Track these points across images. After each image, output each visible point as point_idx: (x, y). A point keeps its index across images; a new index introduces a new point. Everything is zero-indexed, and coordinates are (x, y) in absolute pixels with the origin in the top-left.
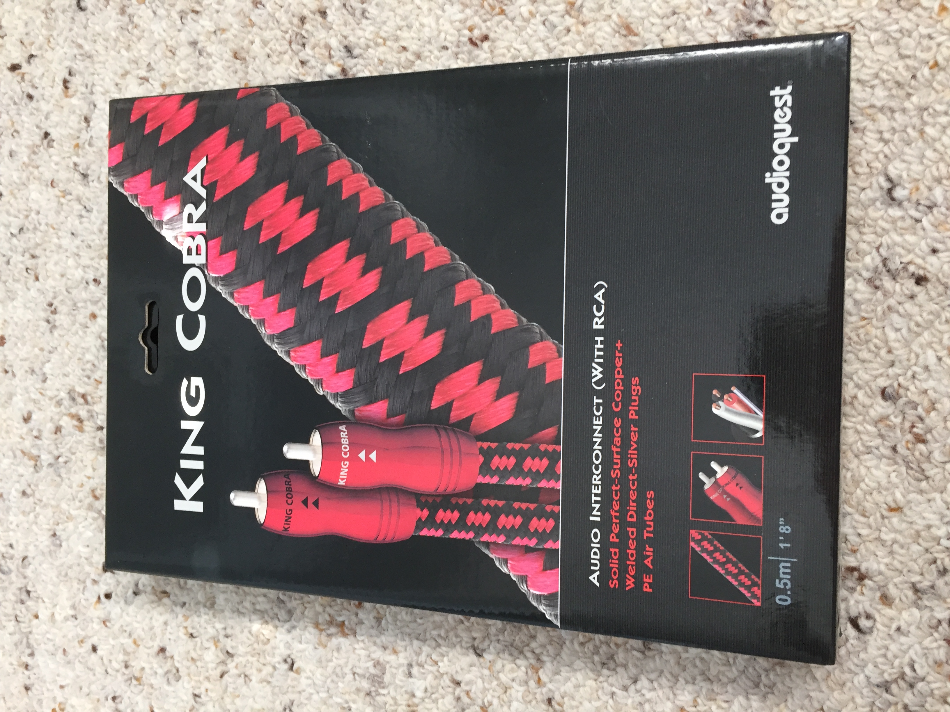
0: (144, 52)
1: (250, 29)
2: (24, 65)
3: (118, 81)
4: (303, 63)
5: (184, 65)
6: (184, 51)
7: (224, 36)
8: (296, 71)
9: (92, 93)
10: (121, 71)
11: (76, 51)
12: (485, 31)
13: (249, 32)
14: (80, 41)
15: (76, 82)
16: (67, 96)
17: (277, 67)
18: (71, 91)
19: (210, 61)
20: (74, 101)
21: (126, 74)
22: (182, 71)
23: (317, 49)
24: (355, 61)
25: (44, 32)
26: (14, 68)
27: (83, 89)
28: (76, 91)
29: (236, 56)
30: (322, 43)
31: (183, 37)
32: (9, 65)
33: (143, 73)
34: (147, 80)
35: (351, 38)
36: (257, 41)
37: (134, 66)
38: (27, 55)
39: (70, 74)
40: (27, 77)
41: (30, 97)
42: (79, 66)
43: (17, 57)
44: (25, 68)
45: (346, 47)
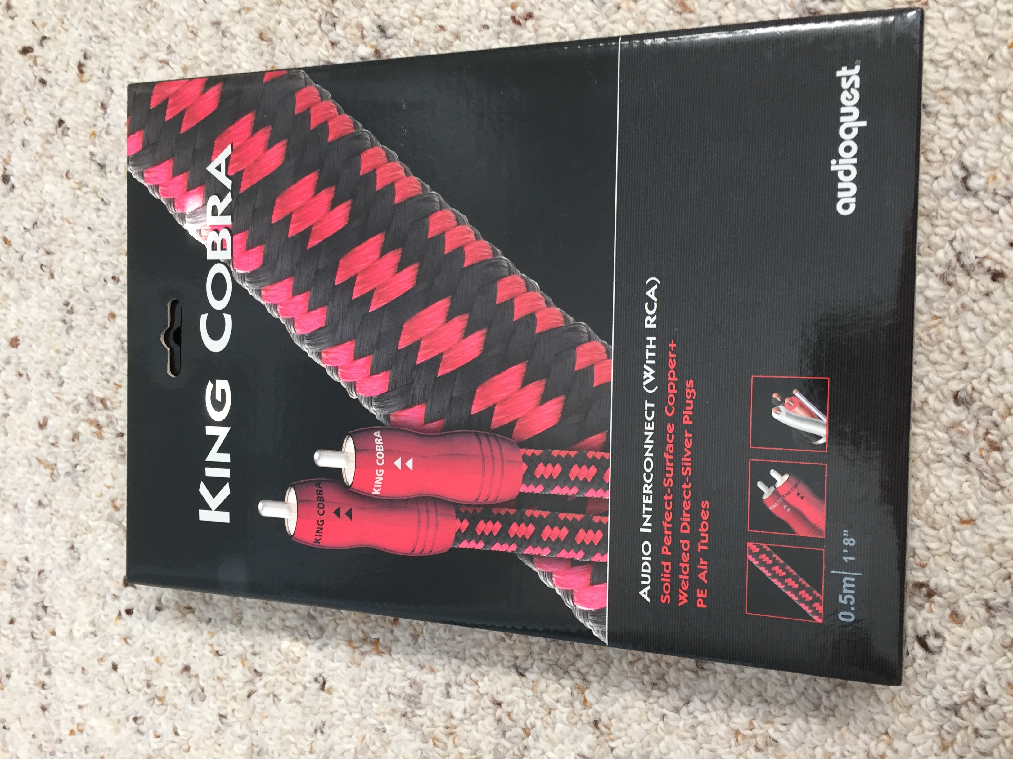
0: (164, 33)
1: (276, 7)
2: (36, 48)
3: (136, 64)
4: (333, 44)
5: (206, 47)
6: (207, 31)
7: (249, 15)
8: (326, 53)
9: (109, 77)
10: (139, 54)
11: (91, 33)
12: (528, 9)
13: (276, 11)
14: (96, 22)
15: (91, 65)
16: (82, 81)
17: (306, 48)
18: (86, 76)
19: (234, 42)
20: (90, 86)
21: (144, 56)
22: (205, 54)
23: (348, 29)
24: (389, 41)
25: (57, 12)
26: (26, 51)
27: (100, 74)
28: (92, 76)
29: (261, 37)
30: (354, 23)
31: (205, 17)
32: (20, 48)
33: (163, 56)
34: (167, 63)
35: (385, 17)
36: (285, 20)
37: (153, 48)
38: (39, 37)
39: (85, 57)
40: (39, 61)
41: (43, 82)
42: (95, 48)
43: (29, 39)
44: (37, 51)
45: (379, 27)
